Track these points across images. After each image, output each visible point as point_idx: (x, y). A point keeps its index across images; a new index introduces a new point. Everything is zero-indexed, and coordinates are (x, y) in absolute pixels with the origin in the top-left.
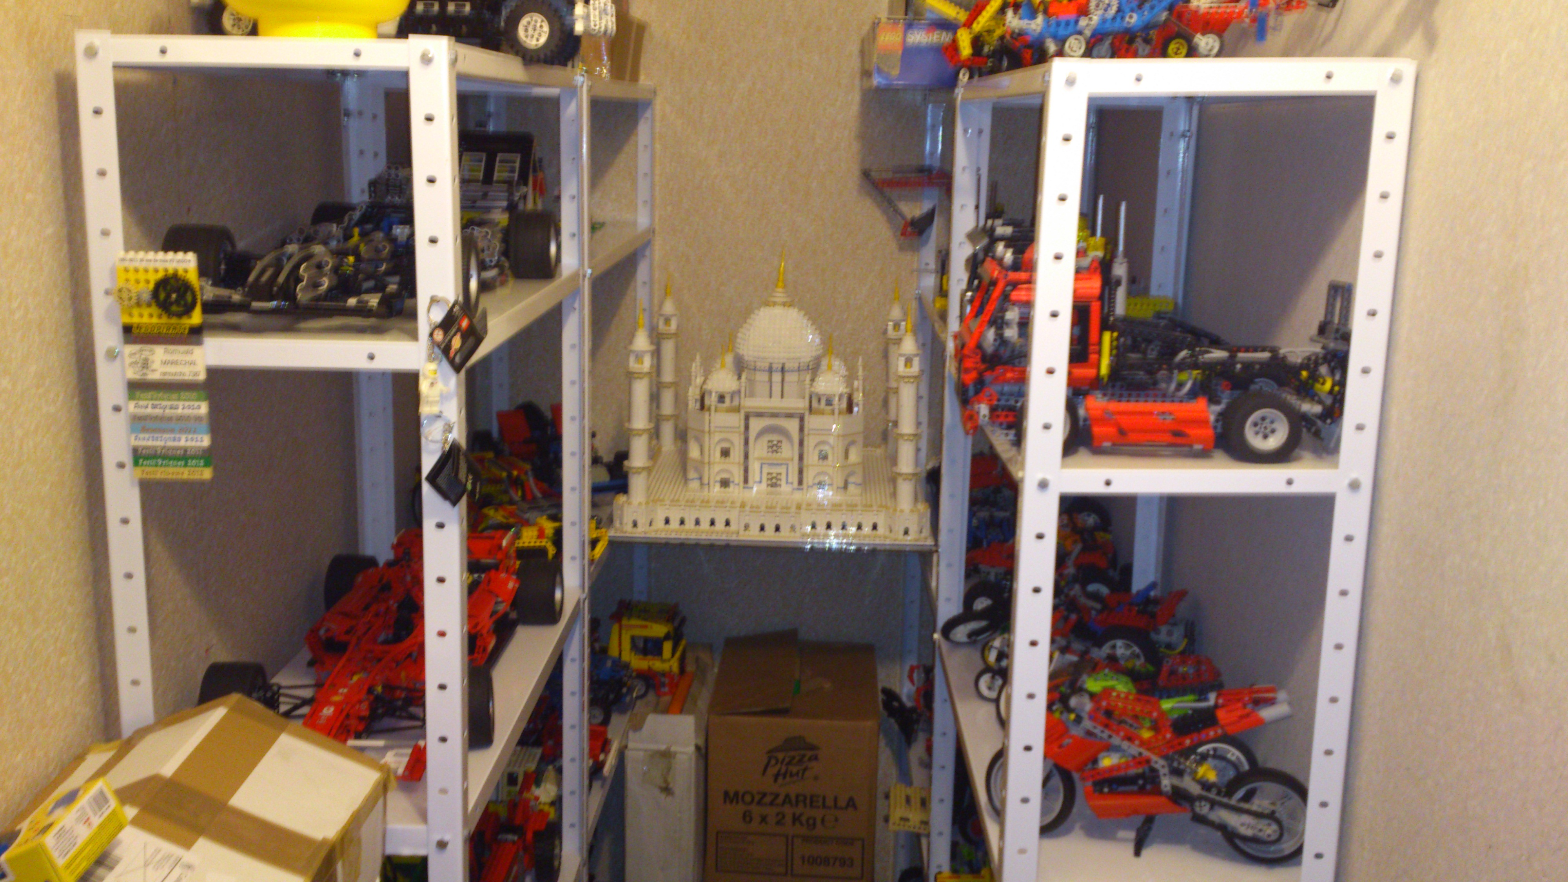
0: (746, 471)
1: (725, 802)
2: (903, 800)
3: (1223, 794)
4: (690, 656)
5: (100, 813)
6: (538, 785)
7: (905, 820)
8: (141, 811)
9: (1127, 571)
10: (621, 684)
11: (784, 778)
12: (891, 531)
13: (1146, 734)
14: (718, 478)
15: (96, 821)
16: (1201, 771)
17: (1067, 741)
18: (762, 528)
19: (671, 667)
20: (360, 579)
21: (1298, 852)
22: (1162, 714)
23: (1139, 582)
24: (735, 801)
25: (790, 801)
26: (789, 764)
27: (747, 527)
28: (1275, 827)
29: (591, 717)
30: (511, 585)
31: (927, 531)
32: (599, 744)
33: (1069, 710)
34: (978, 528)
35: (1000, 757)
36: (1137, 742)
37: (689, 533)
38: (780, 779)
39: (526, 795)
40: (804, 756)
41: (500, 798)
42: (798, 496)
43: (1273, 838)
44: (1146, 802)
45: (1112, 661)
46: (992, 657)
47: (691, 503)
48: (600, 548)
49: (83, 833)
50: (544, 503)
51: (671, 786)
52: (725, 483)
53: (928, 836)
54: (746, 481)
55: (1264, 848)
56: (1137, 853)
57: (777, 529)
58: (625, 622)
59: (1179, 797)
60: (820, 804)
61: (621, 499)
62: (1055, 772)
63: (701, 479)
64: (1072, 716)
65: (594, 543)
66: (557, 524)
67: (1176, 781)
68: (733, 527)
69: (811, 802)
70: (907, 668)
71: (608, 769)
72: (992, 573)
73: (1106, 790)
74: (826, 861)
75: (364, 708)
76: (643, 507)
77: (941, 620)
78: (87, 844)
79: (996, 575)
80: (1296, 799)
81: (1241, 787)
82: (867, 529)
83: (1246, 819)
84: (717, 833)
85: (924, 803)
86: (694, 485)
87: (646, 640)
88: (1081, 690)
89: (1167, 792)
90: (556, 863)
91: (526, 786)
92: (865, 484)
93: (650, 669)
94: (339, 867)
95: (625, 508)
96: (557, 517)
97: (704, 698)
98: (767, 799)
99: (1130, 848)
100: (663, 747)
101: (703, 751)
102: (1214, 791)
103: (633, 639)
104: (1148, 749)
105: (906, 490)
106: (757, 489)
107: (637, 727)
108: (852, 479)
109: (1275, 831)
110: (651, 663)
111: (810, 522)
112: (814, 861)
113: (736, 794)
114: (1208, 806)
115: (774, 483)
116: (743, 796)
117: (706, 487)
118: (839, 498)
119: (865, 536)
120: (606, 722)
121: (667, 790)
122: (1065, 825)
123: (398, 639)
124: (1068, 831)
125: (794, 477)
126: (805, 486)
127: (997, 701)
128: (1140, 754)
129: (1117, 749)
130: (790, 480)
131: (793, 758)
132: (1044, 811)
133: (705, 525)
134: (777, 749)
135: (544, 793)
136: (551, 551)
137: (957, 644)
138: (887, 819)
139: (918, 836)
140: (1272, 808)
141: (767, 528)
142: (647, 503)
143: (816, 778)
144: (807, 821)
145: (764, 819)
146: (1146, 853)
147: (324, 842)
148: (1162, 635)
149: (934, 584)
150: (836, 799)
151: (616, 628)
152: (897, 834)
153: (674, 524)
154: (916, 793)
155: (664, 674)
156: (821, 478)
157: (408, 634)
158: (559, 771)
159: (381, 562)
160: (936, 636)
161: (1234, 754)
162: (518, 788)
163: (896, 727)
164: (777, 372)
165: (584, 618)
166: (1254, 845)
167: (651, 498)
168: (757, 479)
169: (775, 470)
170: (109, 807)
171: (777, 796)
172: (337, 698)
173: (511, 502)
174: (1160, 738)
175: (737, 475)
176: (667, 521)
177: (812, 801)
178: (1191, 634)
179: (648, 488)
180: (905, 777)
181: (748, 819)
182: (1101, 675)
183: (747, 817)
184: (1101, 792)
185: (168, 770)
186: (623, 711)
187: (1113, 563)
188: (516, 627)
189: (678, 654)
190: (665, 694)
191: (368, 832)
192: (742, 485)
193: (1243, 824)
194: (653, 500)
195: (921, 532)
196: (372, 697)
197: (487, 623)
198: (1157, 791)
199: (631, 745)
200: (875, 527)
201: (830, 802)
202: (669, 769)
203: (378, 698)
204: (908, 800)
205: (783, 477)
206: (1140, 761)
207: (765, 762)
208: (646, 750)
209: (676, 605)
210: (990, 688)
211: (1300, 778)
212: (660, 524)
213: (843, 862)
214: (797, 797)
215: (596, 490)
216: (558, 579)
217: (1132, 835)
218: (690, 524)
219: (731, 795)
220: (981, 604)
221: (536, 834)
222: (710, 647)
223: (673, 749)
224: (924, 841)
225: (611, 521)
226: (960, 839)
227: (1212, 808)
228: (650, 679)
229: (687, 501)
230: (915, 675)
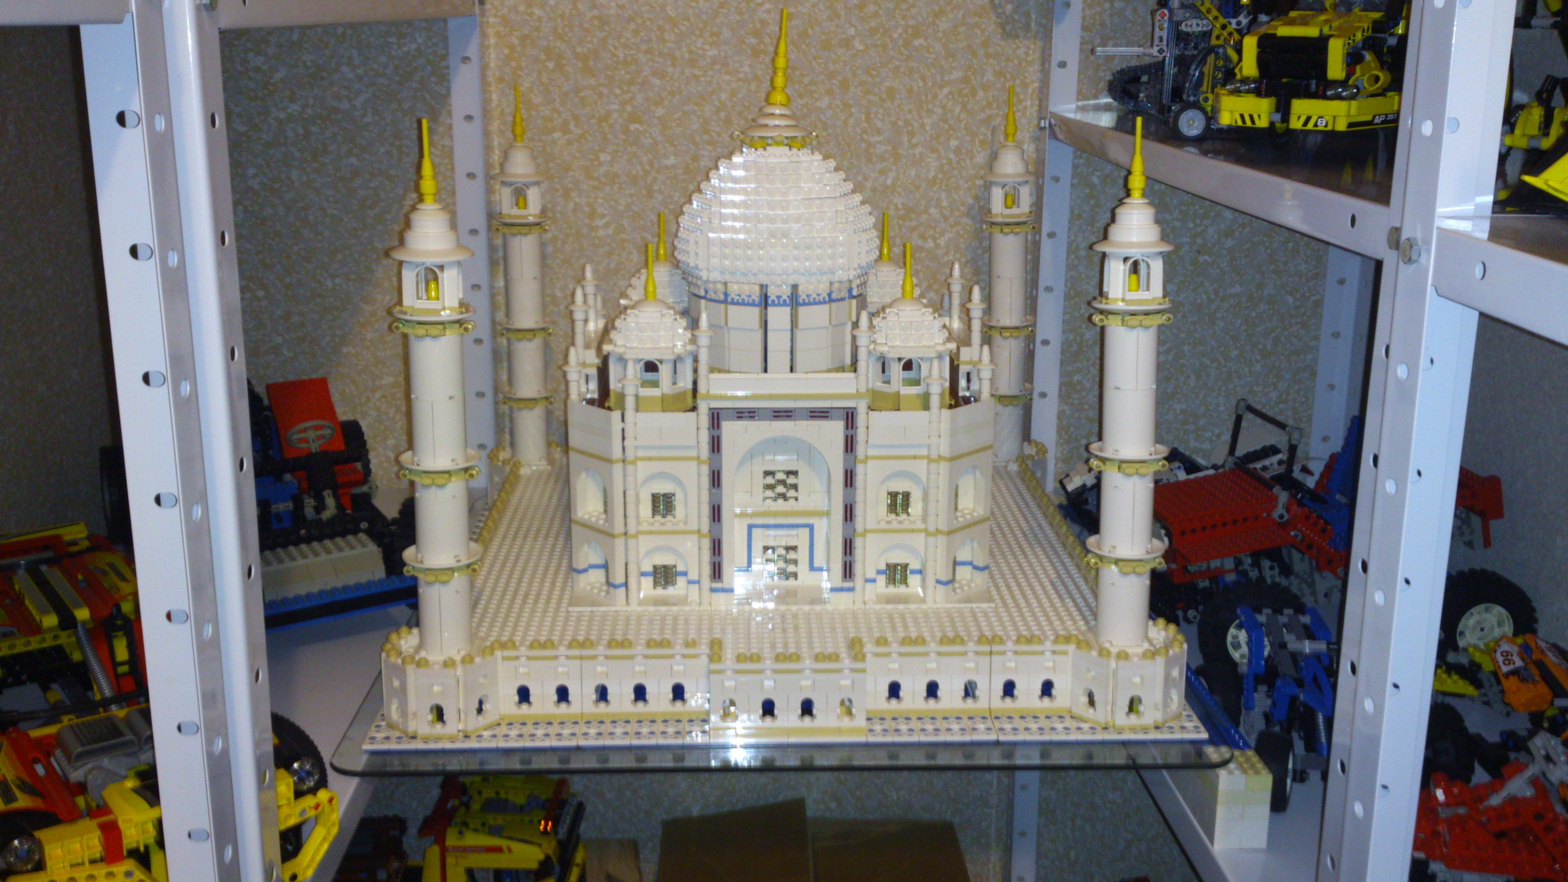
0: (716, 548)
12: (1091, 703)
18: (769, 712)
37: (582, 725)
47: (582, 643)
52: (664, 577)
54: (717, 572)
57: (807, 708)
63: (606, 567)
68: (694, 703)
82: (1028, 698)
86: (590, 582)
92: (999, 566)
95: (413, 668)
106: (744, 587)
117: (621, 593)
119: (1024, 713)
125: (832, 557)
126: (858, 581)
130: (823, 564)
133: (621, 703)
141: (781, 707)
142: (468, 656)
153: (543, 705)
164: (779, 305)
167: (480, 638)
168: (743, 562)
169: (781, 540)
175: (693, 558)
176: (523, 698)
192: (706, 582)
194: (483, 644)
195: (1169, 704)
200: (1047, 690)
205: (802, 555)
212: (504, 708)
218: (582, 703)
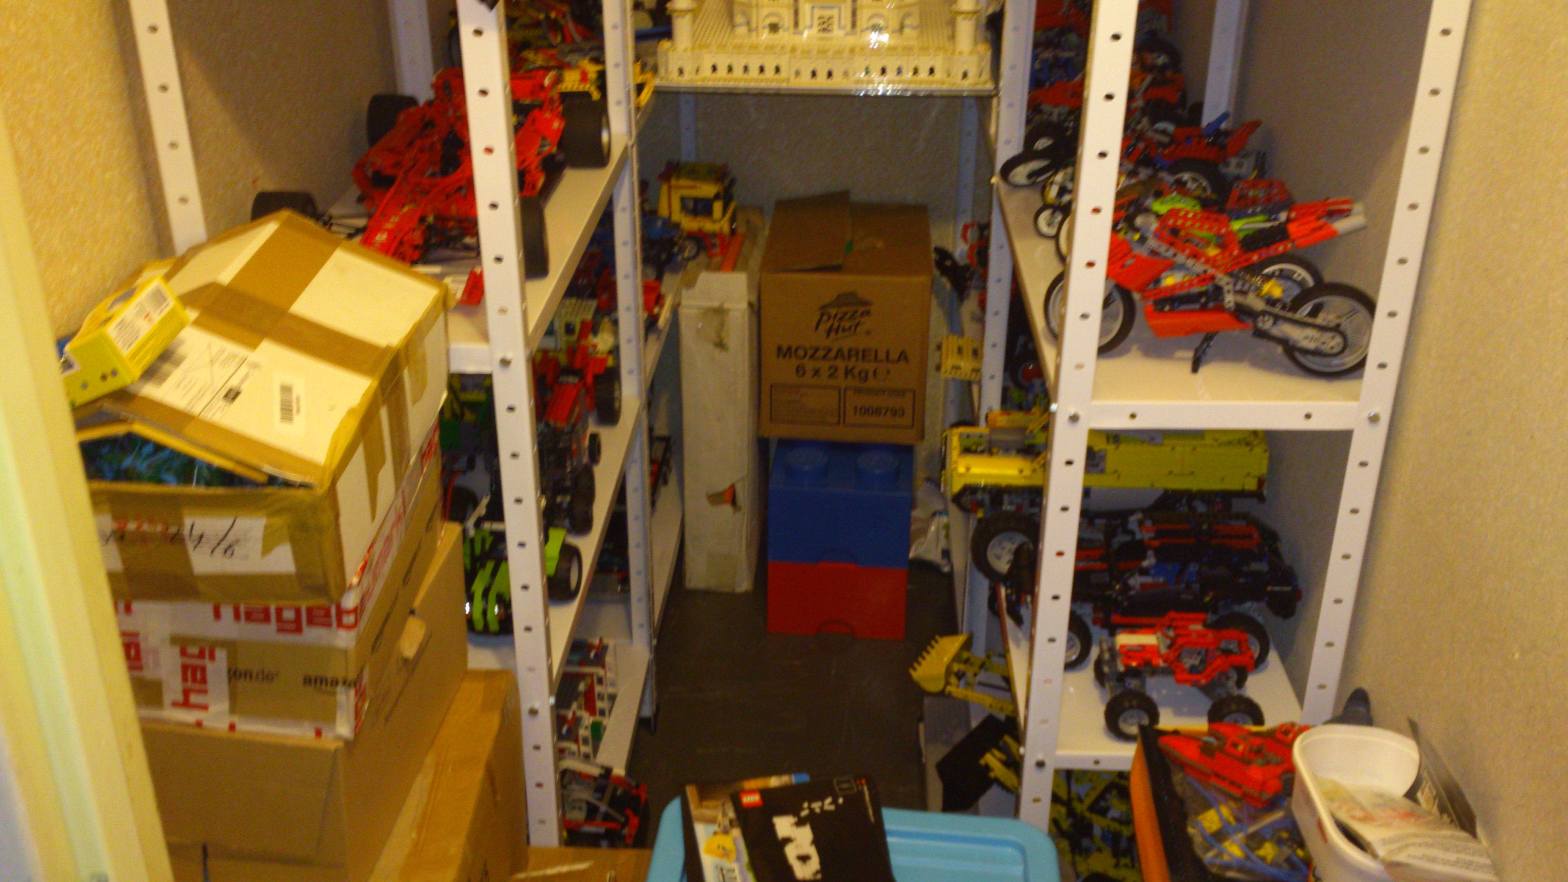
0: (796, 13)
1: (778, 356)
2: (956, 350)
3: (1287, 309)
4: (740, 218)
5: (158, 311)
6: (595, 333)
7: (956, 368)
8: (201, 315)
9: (1198, 109)
10: (672, 243)
11: (837, 332)
12: (949, 75)
13: (1212, 252)
14: (768, 22)
15: (157, 317)
16: (1267, 287)
17: (1130, 262)
18: (814, 74)
19: (721, 228)
20: (401, 118)
21: (1361, 365)
22: (1231, 233)
23: (1208, 117)
24: (788, 356)
25: (842, 355)
26: (841, 319)
27: (798, 73)
28: (1338, 340)
29: (644, 275)
30: (556, 125)
31: (986, 75)
32: (653, 297)
33: (1137, 230)
34: (1040, 70)
35: (1059, 282)
36: (1203, 260)
37: (738, 81)
38: (832, 335)
39: (583, 343)
40: (856, 312)
41: (559, 347)
42: (851, 41)
43: (1335, 351)
44: (1209, 320)
45: (1180, 186)
46: (1053, 192)
47: (739, 48)
48: (646, 95)
49: (145, 328)
50: (587, 46)
51: (725, 341)
52: (774, 28)
53: (979, 383)
54: (796, 24)
55: (1327, 360)
56: (1195, 369)
57: (830, 74)
58: (673, 182)
59: (1242, 313)
60: (873, 357)
61: (665, 44)
62: (1116, 296)
63: (748, 23)
64: (1137, 237)
65: (640, 88)
66: (598, 68)
67: (1240, 299)
68: (783, 74)
69: (864, 356)
70: (960, 228)
71: (663, 321)
72: (1054, 113)
73: (1167, 308)
74: (877, 412)
75: (417, 237)
76: (689, 53)
77: (999, 164)
78: (149, 338)
79: (1059, 115)
80: (1363, 311)
81: (1308, 302)
82: (923, 74)
83: (1310, 332)
84: (771, 386)
85: (976, 353)
86: (742, 30)
87: (696, 200)
88: (1147, 211)
89: (1230, 309)
90: (617, 405)
91: (583, 334)
92: (922, 27)
93: (700, 231)
94: (406, 374)
95: (670, 54)
96: (599, 60)
97: (756, 258)
98: (821, 353)
99: (1188, 366)
100: (716, 304)
101: (756, 308)
102: (1279, 306)
103: (683, 200)
104: (1214, 266)
105: (966, 30)
106: (808, 35)
107: (690, 284)
108: (907, 22)
109: (1338, 344)
110: (702, 224)
111: (864, 67)
112: (866, 411)
113: (789, 349)
114: (1271, 321)
115: (825, 26)
116: (796, 350)
117: (754, 34)
118: (896, 41)
119: (921, 82)
120: (659, 278)
121: (720, 345)
122: (1122, 345)
123: (445, 173)
124: (1127, 351)
125: (847, 20)
126: (858, 29)
127: (1056, 237)
128: (1205, 272)
129: (1182, 267)
130: (843, 23)
131: (846, 314)
132: (1103, 332)
133: (754, 72)
134: (831, 305)
135: (602, 342)
136: (596, 96)
137: (1017, 187)
138: (938, 368)
139: (970, 383)
140: (1338, 321)
141: (818, 74)
142: (693, 49)
143: (868, 333)
144: (860, 373)
145: (817, 372)
146: (1203, 370)
147: (388, 348)
148: (1232, 168)
149: (992, 130)
150: (888, 353)
151: (665, 188)
152: (946, 381)
153: (722, 72)
154: (967, 343)
155: (715, 235)
156: (875, 21)
157: (456, 169)
158: (615, 323)
159: (422, 101)
160: (994, 180)
161: (1301, 273)
162: (576, 336)
163: (948, 286)
165: (632, 169)
166: (1316, 359)
167: (698, 43)
168: (808, 23)
169: (827, 13)
170: (167, 305)
171: (829, 350)
172: (389, 226)
173: (551, 46)
174: (1227, 254)
175: (787, 18)
176: (714, 68)
177: (864, 354)
178: (1261, 165)
179: (694, 34)
180: (956, 328)
181: (801, 373)
182: (1168, 198)
183: (800, 370)
184: (1161, 310)
185: (226, 277)
186: (675, 271)
187: (1183, 100)
188: (563, 171)
189: (728, 215)
190: (715, 255)
191: (431, 343)
192: (792, 29)
193: (1306, 338)
194: (699, 45)
195: (981, 74)
196: (423, 227)
197: (534, 162)
198: (1220, 308)
199: (684, 302)
200: (932, 71)
201: (882, 355)
202: (722, 325)
203: (430, 228)
204: (960, 350)
205: (836, 20)
206: (1205, 278)
207: (817, 318)
208: (699, 308)
209: (725, 166)
210: (1049, 224)
211: (1369, 292)
212: (706, 72)
213: (894, 413)
214: (850, 351)
215: (640, 37)
216: (604, 120)
217: (1190, 354)
218: (738, 72)
219: (785, 349)
220: (1042, 144)
221: (596, 377)
222: (761, 210)
223: (726, 306)
224: (975, 389)
225: (655, 70)
226: (1010, 384)
227: (1275, 323)
228: (701, 240)
229: (735, 47)
230: (969, 234)
